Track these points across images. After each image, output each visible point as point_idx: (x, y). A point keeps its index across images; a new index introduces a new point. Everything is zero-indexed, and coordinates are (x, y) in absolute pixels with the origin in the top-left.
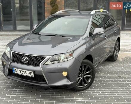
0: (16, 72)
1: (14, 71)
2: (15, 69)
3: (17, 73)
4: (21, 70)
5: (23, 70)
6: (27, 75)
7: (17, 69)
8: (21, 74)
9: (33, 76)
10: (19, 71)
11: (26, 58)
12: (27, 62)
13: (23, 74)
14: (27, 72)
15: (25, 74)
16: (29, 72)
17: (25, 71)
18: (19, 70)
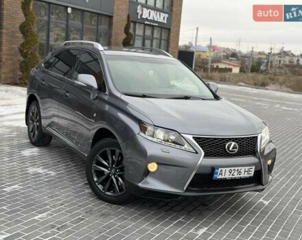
0: (220, 177)
1: (215, 176)
2: (220, 169)
3: (223, 177)
4: (232, 169)
5: (236, 169)
6: (242, 175)
7: (224, 169)
8: (231, 176)
9: (252, 175)
10: (227, 171)
11: (233, 143)
12: (236, 150)
13: (236, 176)
14: (242, 169)
15: (239, 176)
16: (247, 168)
17: (240, 168)
18: (228, 169)
